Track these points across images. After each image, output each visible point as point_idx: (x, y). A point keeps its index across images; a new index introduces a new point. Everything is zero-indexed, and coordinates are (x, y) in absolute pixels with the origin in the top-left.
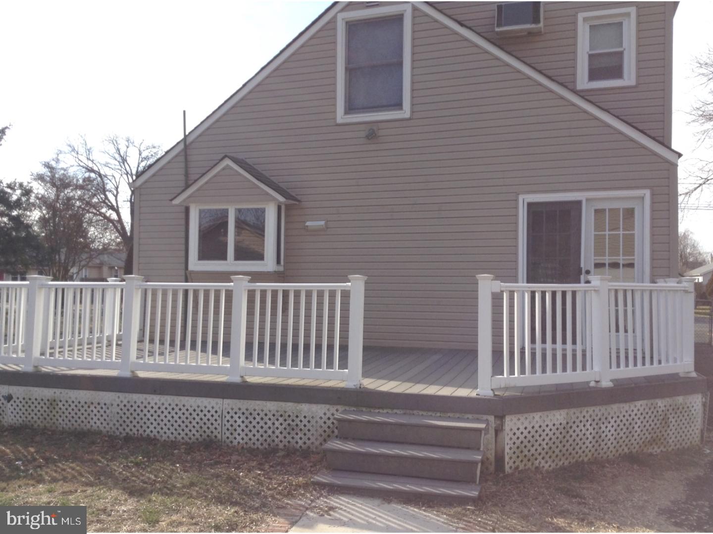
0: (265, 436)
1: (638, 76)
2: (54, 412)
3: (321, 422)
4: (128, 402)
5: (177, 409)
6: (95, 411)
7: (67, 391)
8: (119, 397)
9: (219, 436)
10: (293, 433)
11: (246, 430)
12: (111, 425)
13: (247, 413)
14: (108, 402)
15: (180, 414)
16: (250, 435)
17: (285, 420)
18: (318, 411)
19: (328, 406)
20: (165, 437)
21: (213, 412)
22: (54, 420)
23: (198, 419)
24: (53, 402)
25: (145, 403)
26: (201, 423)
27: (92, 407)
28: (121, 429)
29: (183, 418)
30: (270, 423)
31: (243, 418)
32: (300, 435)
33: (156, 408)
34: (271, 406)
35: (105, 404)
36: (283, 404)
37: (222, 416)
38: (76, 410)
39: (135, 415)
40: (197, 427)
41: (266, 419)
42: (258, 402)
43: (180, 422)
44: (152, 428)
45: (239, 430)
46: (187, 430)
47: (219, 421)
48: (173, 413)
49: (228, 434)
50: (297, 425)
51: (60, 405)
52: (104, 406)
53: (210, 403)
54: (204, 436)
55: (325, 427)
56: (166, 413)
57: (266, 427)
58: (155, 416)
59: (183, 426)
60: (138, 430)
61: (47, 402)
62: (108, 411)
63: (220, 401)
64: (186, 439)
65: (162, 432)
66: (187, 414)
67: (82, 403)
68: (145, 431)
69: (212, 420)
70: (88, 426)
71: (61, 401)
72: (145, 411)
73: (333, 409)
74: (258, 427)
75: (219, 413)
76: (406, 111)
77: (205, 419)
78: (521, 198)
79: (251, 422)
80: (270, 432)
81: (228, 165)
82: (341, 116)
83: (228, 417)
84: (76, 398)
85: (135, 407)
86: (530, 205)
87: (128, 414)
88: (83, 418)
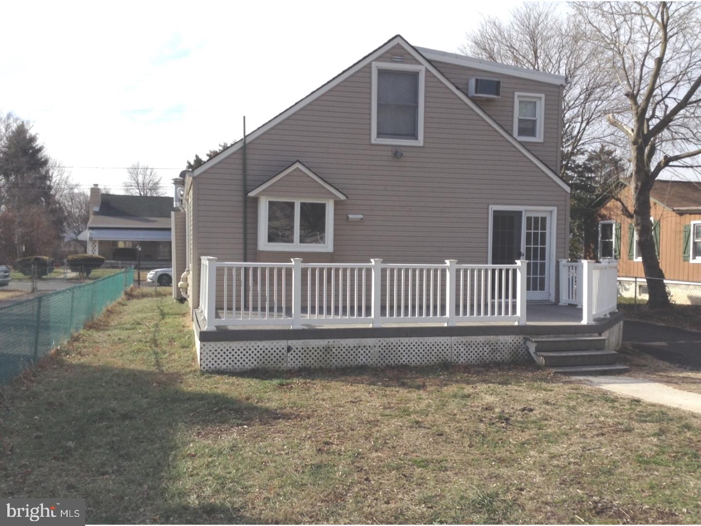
0: (478, 356)
1: (545, 137)
2: (328, 356)
3: (511, 346)
4: (387, 344)
5: (421, 345)
6: (362, 352)
7: (338, 340)
8: (380, 341)
9: (449, 360)
10: (494, 354)
11: (467, 354)
12: (374, 360)
13: (467, 344)
14: (371, 345)
15: (424, 348)
16: (469, 357)
17: (490, 346)
18: (509, 339)
19: (514, 336)
20: (413, 364)
21: (445, 345)
22: (328, 361)
23: (435, 350)
24: (327, 349)
25: (399, 344)
26: (438, 353)
27: (359, 350)
28: (382, 362)
29: (426, 350)
30: (481, 349)
31: (464, 347)
32: (499, 354)
33: (407, 346)
34: (481, 339)
35: (370, 347)
36: (489, 337)
37: (451, 347)
38: (347, 352)
39: (392, 351)
40: (435, 355)
41: (479, 346)
42: (473, 337)
43: (423, 353)
44: (404, 359)
45: (462, 355)
46: (428, 358)
47: (450, 350)
48: (419, 348)
49: (455, 357)
50: (497, 348)
51: (334, 350)
52: (368, 348)
53: (443, 340)
54: (440, 360)
55: (513, 348)
56: (414, 348)
57: (478, 351)
58: (407, 351)
59: (426, 355)
60: (394, 362)
61: (322, 349)
62: (372, 351)
63: (449, 338)
64: (428, 363)
65: (411, 361)
66: (428, 348)
67: (352, 347)
68: (399, 361)
69: (445, 350)
70: (356, 363)
71: (334, 348)
72: (399, 348)
73: (517, 338)
74: (474, 352)
75: (450, 345)
76: (420, 142)
77: (440, 350)
78: (490, 206)
79: (469, 349)
80: (481, 354)
81: (298, 168)
82: (374, 139)
83: (455, 347)
84: (347, 345)
85: (392, 346)
86: (495, 212)
87: (387, 351)
88: (352, 357)
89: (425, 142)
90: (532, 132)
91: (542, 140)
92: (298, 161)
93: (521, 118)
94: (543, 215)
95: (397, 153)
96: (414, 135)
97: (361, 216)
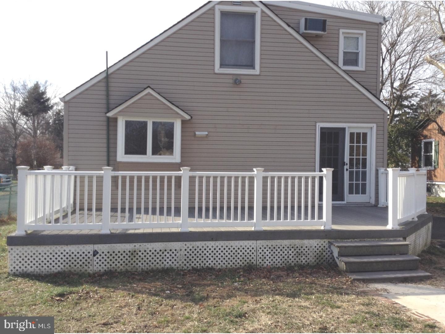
0: (283, 260)
1: (366, 66)
2: (135, 259)
3: (316, 249)
4: (193, 247)
5: (227, 249)
6: (168, 255)
7: (145, 244)
8: (186, 245)
9: (255, 263)
10: (300, 257)
11: (272, 257)
12: (180, 263)
13: (272, 248)
14: (177, 249)
15: (229, 251)
16: (274, 260)
17: (295, 250)
18: (314, 243)
19: (319, 240)
20: (219, 267)
21: (250, 249)
22: (134, 264)
23: (241, 253)
24: (133, 253)
25: (205, 247)
26: (243, 256)
27: (166, 253)
28: (188, 265)
29: (232, 254)
30: (286, 252)
31: (270, 251)
32: (304, 257)
33: (212, 249)
34: (286, 243)
35: (176, 250)
36: (293, 241)
37: (256, 251)
38: (153, 256)
39: (198, 255)
40: (241, 258)
41: (284, 250)
42: (279, 241)
43: (229, 256)
44: (210, 262)
45: (267, 258)
46: (234, 261)
47: (255, 254)
48: (225, 251)
49: (260, 260)
50: (302, 252)
51: (140, 254)
52: (174, 251)
53: (248, 243)
54: (245, 263)
55: (318, 251)
56: (220, 251)
57: (283, 255)
58: (212, 254)
59: (231, 258)
60: (200, 264)
61: (128, 253)
62: (178, 255)
63: (254, 242)
64: (234, 266)
65: (217, 264)
66: (234, 251)
67: (158, 251)
68: (205, 264)
69: (250, 253)
70: (162, 266)
71: (140, 251)
72: (205, 252)
73: (322, 241)
74: (279, 255)
75: (255, 249)
76: (257, 71)
77: (246, 253)
78: (318, 124)
79: (274, 253)
80: (286, 257)
81: (149, 93)
82: (217, 69)
83: (260, 251)
84: (153, 248)
85: (198, 250)
86: (322, 128)
87: (193, 255)
88: (158, 261)
89: (261, 71)
90: (355, 62)
91: (363, 69)
92: (149, 87)
93: (345, 51)
94: (365, 131)
95: (237, 81)
96: (252, 66)
97: (207, 133)
